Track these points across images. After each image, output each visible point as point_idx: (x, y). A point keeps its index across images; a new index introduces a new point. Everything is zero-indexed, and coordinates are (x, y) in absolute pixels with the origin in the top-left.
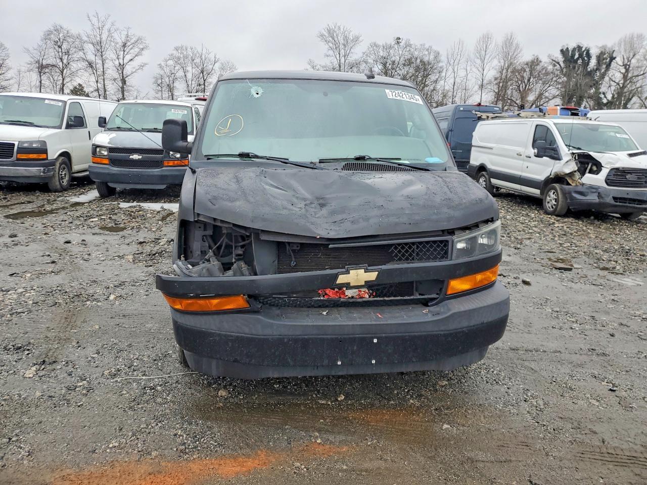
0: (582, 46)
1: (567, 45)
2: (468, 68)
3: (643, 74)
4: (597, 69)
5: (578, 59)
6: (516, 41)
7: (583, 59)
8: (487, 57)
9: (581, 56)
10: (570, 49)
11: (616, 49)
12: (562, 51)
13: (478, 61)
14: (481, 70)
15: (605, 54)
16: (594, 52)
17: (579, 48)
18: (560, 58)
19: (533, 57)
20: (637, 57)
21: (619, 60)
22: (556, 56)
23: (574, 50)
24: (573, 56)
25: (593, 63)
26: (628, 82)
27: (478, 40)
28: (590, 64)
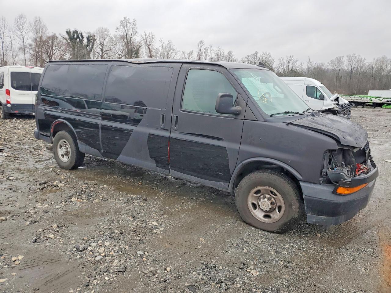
0: (77, 31)
1: (69, 29)
2: (12, 37)
3: (110, 50)
4: (88, 45)
5: (76, 38)
6: (42, 23)
7: (79, 38)
8: (25, 30)
9: (78, 36)
10: (71, 31)
11: (95, 34)
12: (67, 32)
13: (19, 33)
14: (21, 38)
15: (90, 37)
16: (85, 35)
17: (76, 32)
18: (67, 36)
19: (52, 34)
20: (106, 40)
21: (98, 41)
22: (63, 34)
23: (74, 33)
24: (74, 36)
25: (85, 41)
26: (104, 53)
27: (16, 18)
28: (84, 41)
